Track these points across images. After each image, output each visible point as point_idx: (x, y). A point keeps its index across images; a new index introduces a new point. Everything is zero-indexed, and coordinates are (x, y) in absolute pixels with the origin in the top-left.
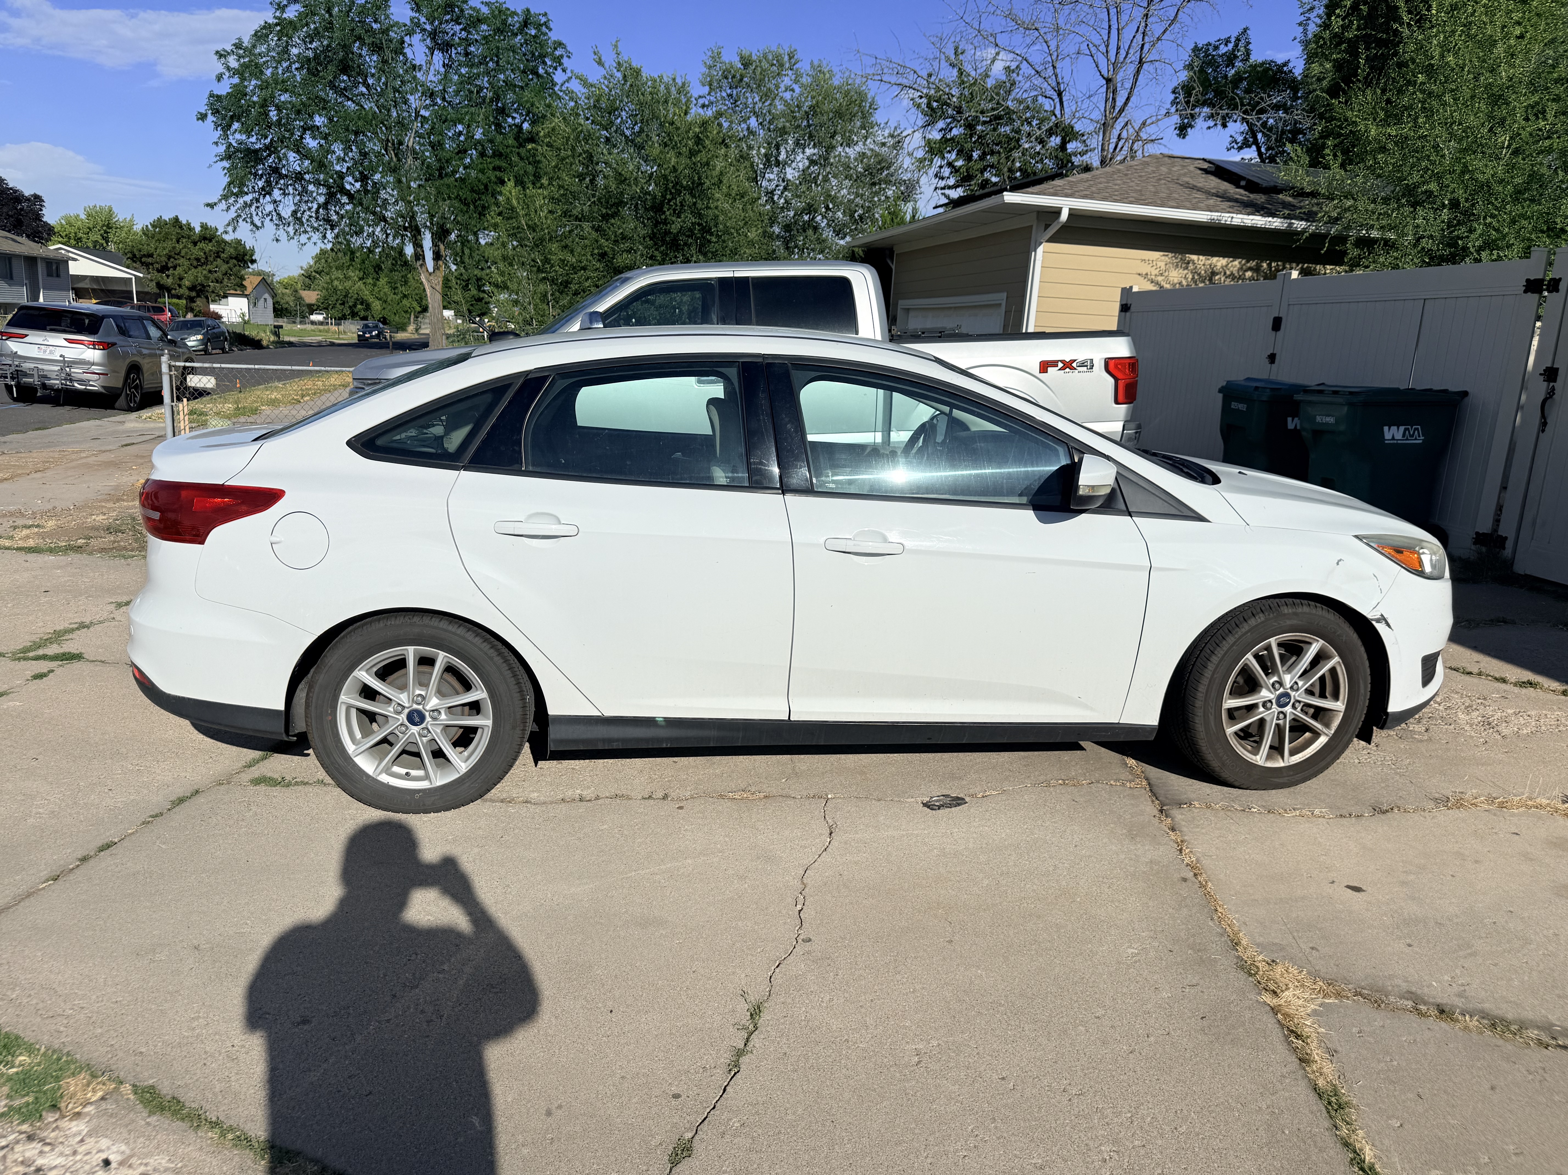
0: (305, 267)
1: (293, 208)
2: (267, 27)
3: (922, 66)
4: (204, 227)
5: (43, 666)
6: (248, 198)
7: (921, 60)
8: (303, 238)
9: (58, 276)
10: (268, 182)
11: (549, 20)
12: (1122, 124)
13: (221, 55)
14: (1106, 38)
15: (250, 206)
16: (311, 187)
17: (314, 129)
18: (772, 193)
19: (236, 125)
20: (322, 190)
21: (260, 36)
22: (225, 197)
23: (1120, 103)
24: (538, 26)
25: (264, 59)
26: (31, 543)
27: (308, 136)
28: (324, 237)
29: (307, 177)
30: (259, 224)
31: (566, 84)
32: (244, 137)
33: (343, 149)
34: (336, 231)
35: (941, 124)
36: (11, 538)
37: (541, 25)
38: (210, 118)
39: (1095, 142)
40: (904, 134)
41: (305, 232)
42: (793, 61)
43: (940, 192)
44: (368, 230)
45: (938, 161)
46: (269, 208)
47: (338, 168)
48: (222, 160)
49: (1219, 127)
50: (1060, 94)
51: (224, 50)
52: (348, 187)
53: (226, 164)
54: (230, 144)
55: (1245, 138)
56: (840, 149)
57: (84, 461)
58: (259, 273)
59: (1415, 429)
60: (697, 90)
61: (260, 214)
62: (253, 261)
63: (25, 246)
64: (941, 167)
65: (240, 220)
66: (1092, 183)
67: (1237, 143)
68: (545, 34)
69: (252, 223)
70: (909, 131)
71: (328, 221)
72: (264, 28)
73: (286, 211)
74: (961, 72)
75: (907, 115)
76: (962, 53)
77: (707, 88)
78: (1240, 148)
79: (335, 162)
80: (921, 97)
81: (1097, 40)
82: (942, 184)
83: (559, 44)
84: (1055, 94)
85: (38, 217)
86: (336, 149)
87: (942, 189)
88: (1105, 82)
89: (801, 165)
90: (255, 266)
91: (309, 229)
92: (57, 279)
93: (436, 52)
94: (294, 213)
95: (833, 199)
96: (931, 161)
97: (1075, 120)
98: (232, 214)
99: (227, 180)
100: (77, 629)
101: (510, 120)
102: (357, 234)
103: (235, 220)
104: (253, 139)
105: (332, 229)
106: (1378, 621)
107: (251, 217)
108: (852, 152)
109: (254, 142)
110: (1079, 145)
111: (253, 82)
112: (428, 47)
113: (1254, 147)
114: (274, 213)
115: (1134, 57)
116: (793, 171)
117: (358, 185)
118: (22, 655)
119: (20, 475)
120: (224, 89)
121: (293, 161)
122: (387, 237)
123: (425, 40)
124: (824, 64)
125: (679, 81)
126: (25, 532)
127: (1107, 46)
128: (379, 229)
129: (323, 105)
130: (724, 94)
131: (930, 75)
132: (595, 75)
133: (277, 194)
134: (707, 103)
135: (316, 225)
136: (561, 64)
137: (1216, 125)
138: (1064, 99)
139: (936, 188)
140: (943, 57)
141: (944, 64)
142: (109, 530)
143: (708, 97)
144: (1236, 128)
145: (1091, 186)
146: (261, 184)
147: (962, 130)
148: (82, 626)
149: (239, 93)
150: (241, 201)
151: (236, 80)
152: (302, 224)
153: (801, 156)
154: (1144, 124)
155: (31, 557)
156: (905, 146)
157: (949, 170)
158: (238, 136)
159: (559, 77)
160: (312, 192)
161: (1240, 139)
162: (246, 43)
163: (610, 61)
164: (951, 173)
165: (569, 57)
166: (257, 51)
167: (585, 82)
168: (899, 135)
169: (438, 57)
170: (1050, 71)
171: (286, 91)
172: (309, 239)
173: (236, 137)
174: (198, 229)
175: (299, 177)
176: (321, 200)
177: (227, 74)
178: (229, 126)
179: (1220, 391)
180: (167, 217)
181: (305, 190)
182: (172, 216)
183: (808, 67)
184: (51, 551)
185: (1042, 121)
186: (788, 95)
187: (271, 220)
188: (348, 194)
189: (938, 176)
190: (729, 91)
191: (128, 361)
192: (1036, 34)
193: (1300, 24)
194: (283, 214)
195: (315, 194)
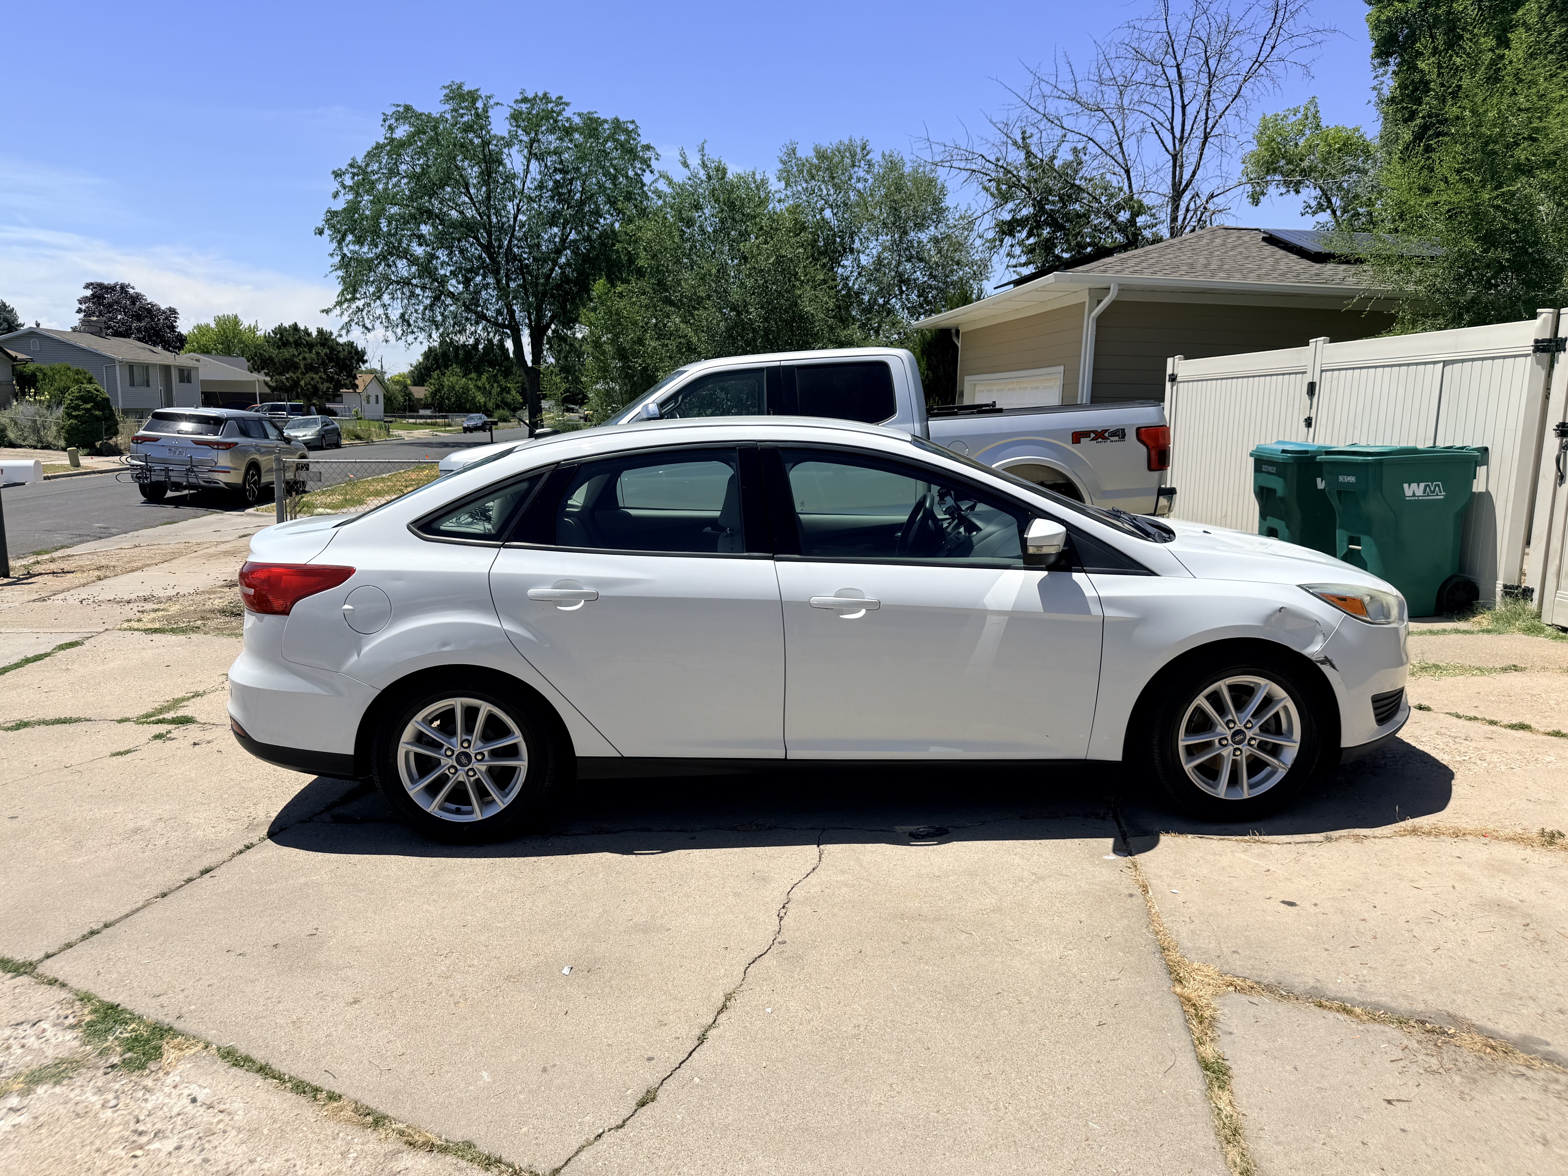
0: (415, 364)
1: (401, 311)
2: (379, 147)
3: (991, 151)
4: (320, 332)
5: (162, 728)
6: (360, 303)
7: (989, 145)
8: (410, 338)
9: (189, 381)
10: (379, 289)
11: (636, 128)
12: (1190, 197)
13: (337, 174)
14: (1170, 116)
15: (362, 310)
16: (418, 291)
17: (420, 237)
18: (847, 278)
19: (350, 237)
20: (428, 293)
21: (374, 154)
22: (339, 303)
23: (1186, 176)
24: (628, 132)
25: (376, 176)
26: (157, 625)
27: (415, 244)
28: (430, 336)
29: (414, 281)
30: (370, 327)
31: (655, 185)
32: (357, 248)
33: (448, 255)
34: (441, 330)
35: (1010, 205)
36: (139, 620)
37: (631, 132)
38: (327, 232)
39: (1165, 214)
40: (975, 216)
41: (413, 332)
42: (865, 152)
43: (1012, 269)
44: (470, 328)
45: (1008, 241)
46: (380, 311)
47: (442, 272)
48: (336, 270)
49: (1292, 193)
50: (1127, 172)
51: (340, 170)
52: (452, 289)
53: (340, 273)
54: (345, 255)
55: (1319, 203)
56: (912, 234)
57: (206, 551)
58: (372, 371)
59: (1436, 485)
60: (775, 185)
61: (371, 317)
62: (364, 362)
63: (160, 356)
64: (1012, 246)
65: (353, 324)
66: (1143, 258)
67: (1311, 208)
68: (634, 139)
69: (364, 326)
70: (979, 213)
71: (434, 322)
72: (376, 148)
73: (395, 314)
74: (1029, 154)
75: (976, 198)
76: (1029, 137)
77: (783, 184)
78: (1314, 213)
79: (439, 267)
80: (990, 181)
81: (1161, 117)
82: (1013, 262)
83: (648, 148)
84: (1123, 171)
85: (172, 328)
86: (441, 255)
87: (1015, 266)
88: (1170, 157)
89: (874, 252)
90: (367, 365)
91: (415, 330)
92: (188, 384)
93: (533, 161)
94: (402, 316)
95: (907, 282)
96: (1002, 241)
97: (1144, 195)
98: (346, 318)
99: (340, 288)
100: (193, 697)
101: (602, 221)
102: (460, 332)
103: (348, 324)
104: (365, 249)
105: (437, 329)
106: (1322, 663)
107: (363, 321)
108: (924, 237)
109: (366, 251)
110: (1148, 218)
111: (366, 198)
112: (525, 157)
113: (1329, 211)
114: (384, 317)
115: (1199, 133)
116: (866, 258)
117: (461, 287)
118: (145, 719)
119: (149, 565)
120: (339, 205)
121: (403, 268)
122: (488, 334)
123: (521, 151)
124: (896, 153)
125: (758, 177)
126: (153, 615)
127: (1172, 124)
128: (480, 327)
129: (428, 215)
130: (800, 188)
131: (998, 160)
132: (680, 176)
133: (386, 298)
134: (783, 197)
135: (421, 325)
136: (649, 166)
137: (1288, 191)
138: (1132, 174)
139: (1008, 266)
140: (1010, 142)
141: (1011, 148)
142: (223, 612)
143: (784, 192)
144: (1310, 193)
145: (1142, 261)
146: (372, 290)
147: (1031, 210)
148: (197, 695)
149: (353, 208)
150: (354, 306)
151: (350, 197)
152: (409, 325)
153: (875, 243)
154: (1212, 196)
155: (155, 637)
156: (976, 227)
157: (1020, 249)
158: (351, 247)
159: (647, 178)
160: (419, 295)
161: (1313, 204)
162: (360, 160)
163: (694, 161)
164: (1023, 251)
165: (657, 159)
166: (369, 169)
167: (670, 182)
168: (969, 217)
169: (534, 165)
170: (1117, 149)
171: (395, 204)
172: (416, 339)
173: (350, 248)
174: (314, 334)
175: (406, 282)
176: (428, 302)
177: (343, 191)
178: (343, 238)
179: (1251, 455)
180: (286, 324)
181: (413, 295)
182: (291, 323)
183: (880, 159)
184: (173, 631)
185: (1111, 196)
186: (860, 186)
187: (381, 322)
188: (451, 295)
189: (1010, 255)
190: (804, 185)
191: (247, 460)
192: (1101, 114)
193: (1374, 88)
194: (392, 317)
195: (420, 297)
